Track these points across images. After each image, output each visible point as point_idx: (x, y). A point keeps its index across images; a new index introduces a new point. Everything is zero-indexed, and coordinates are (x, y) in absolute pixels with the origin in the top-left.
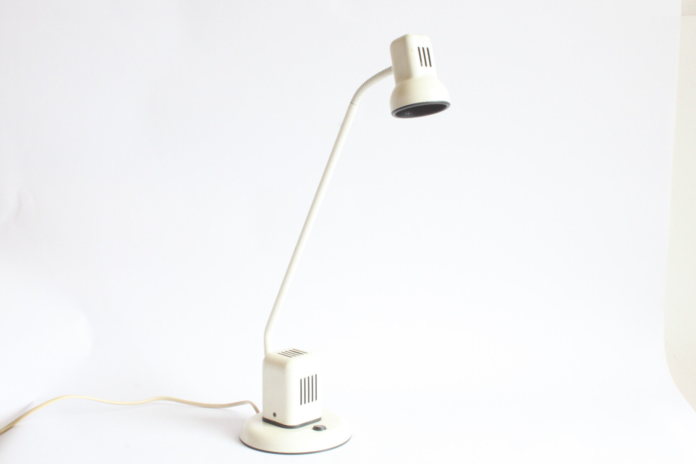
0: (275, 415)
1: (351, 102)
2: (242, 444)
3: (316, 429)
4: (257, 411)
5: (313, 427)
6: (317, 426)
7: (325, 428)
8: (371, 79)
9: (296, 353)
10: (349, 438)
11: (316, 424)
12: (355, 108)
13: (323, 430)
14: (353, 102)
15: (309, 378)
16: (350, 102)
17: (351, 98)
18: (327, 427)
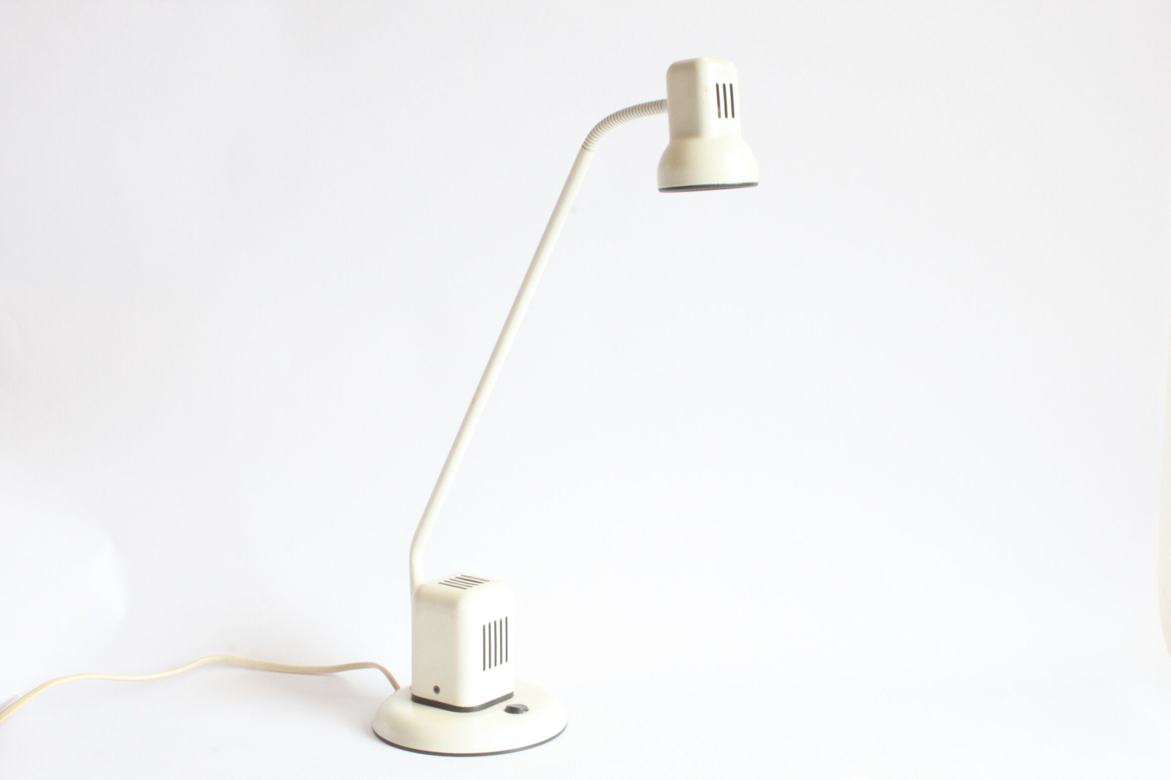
0: (437, 690)
1: (583, 146)
2: (377, 738)
3: (512, 710)
4: (396, 687)
5: (505, 707)
6: (513, 706)
7: (526, 710)
8: (617, 114)
9: (469, 582)
10: (564, 727)
11: (511, 702)
12: (589, 156)
13: (524, 712)
14: (586, 146)
15: (495, 623)
16: (580, 146)
17: (583, 140)
18: (529, 706)
